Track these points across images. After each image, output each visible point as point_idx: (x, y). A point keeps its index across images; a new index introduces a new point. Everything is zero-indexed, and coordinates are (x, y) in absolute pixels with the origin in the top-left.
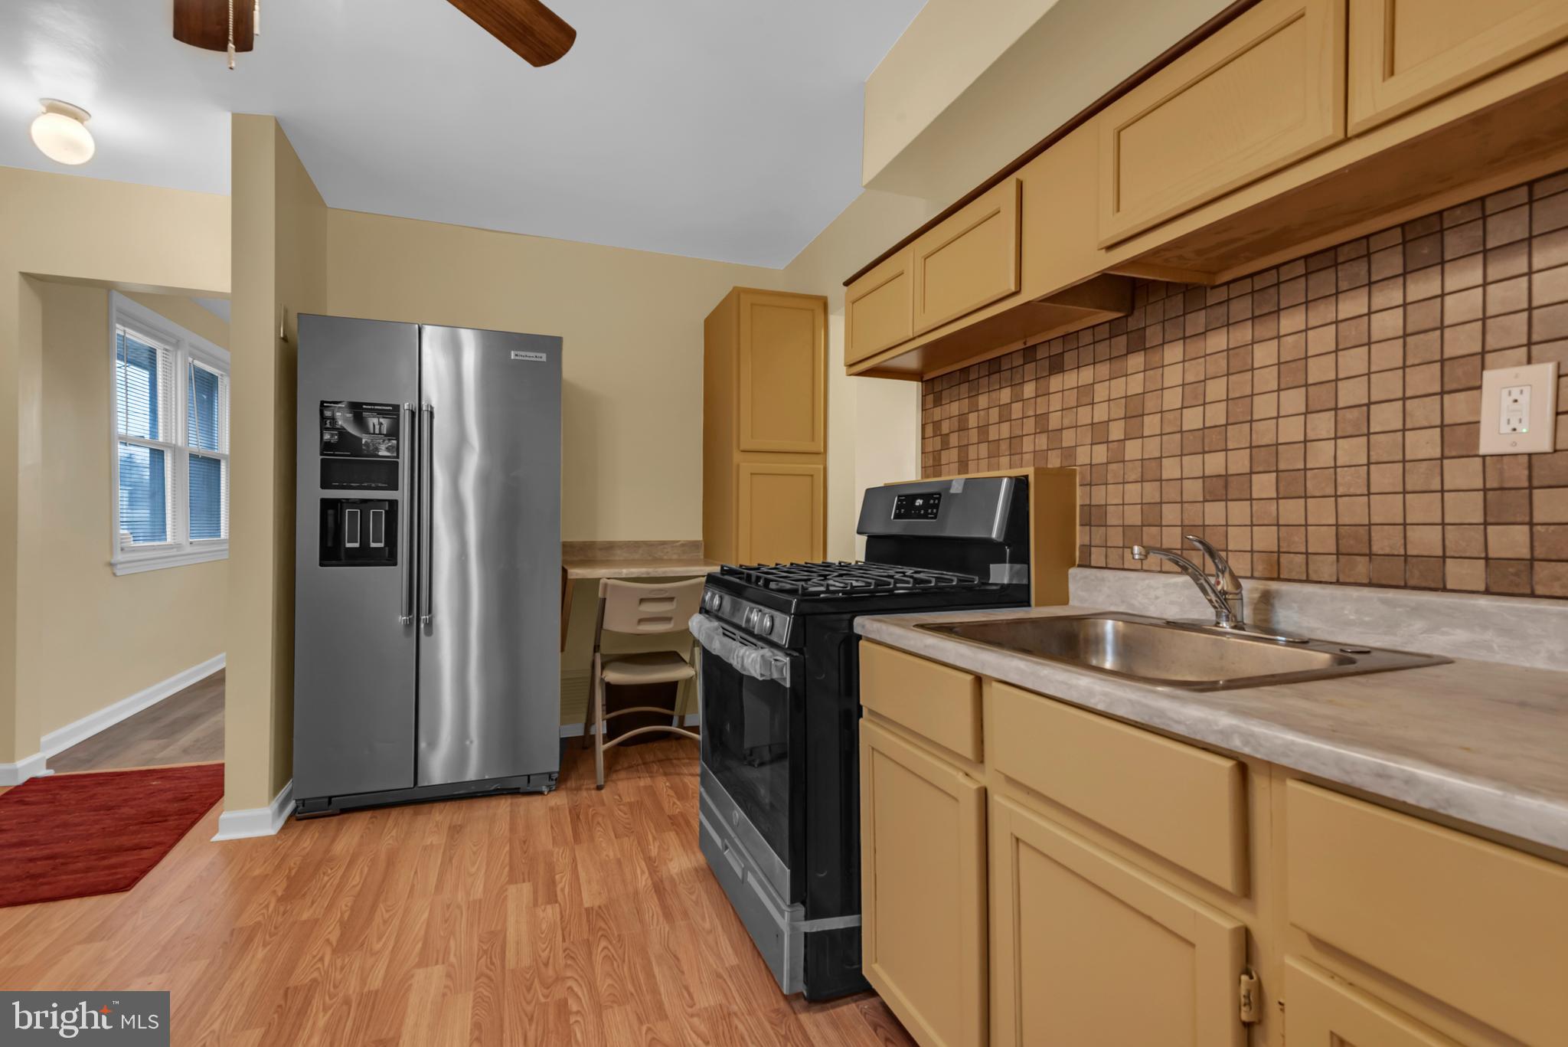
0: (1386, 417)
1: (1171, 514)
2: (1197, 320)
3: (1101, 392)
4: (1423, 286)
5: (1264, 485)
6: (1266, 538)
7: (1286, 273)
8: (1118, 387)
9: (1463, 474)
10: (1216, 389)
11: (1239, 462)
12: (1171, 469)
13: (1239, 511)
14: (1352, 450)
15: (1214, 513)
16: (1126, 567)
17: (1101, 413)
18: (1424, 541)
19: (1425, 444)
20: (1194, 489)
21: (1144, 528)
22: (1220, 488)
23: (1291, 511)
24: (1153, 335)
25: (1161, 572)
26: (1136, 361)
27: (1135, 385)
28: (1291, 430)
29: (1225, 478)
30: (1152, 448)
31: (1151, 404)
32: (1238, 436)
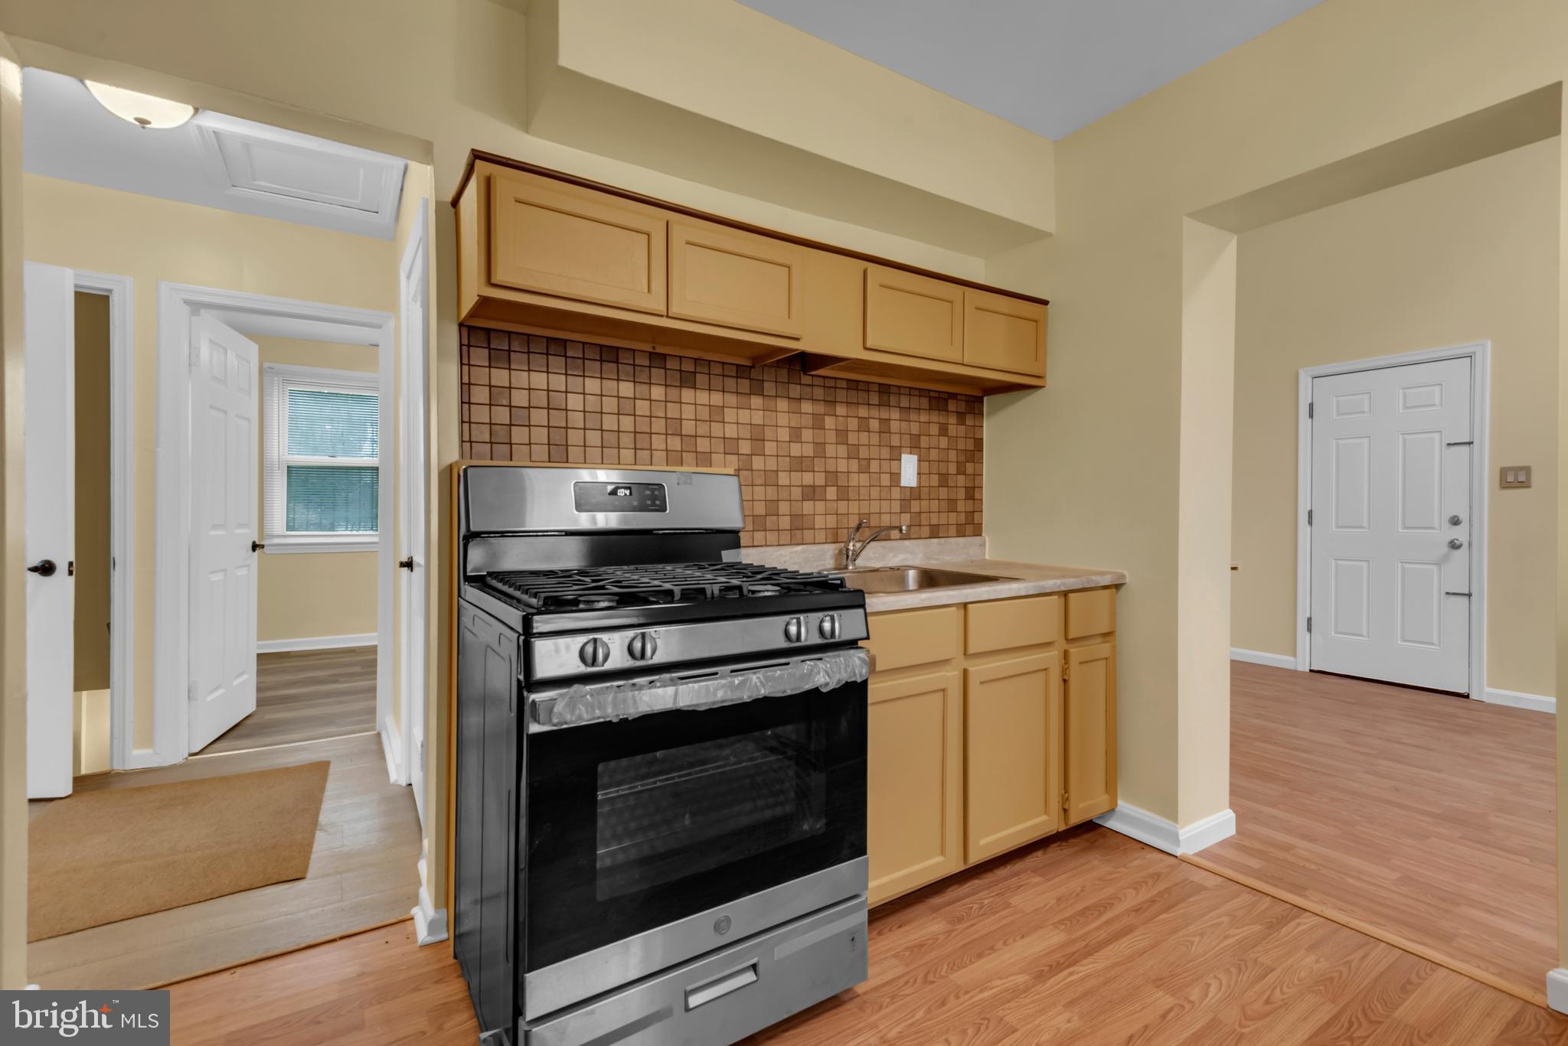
0: (874, 466)
1: (784, 508)
2: (795, 390)
3: (730, 415)
4: (884, 415)
5: (831, 493)
6: (831, 522)
7: (840, 384)
8: (744, 416)
9: (896, 493)
10: (807, 435)
11: (820, 480)
12: (783, 478)
13: (820, 506)
14: (864, 479)
15: (808, 507)
16: (755, 544)
17: (731, 431)
18: (886, 520)
19: (886, 480)
20: (797, 493)
21: (768, 517)
22: (811, 493)
23: (842, 506)
24: (769, 387)
25: (779, 545)
26: (756, 401)
27: (758, 418)
28: (842, 466)
29: (814, 487)
30: (771, 464)
31: (769, 433)
32: (819, 464)
